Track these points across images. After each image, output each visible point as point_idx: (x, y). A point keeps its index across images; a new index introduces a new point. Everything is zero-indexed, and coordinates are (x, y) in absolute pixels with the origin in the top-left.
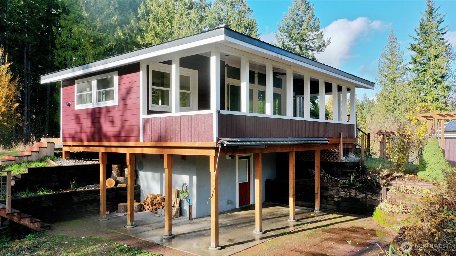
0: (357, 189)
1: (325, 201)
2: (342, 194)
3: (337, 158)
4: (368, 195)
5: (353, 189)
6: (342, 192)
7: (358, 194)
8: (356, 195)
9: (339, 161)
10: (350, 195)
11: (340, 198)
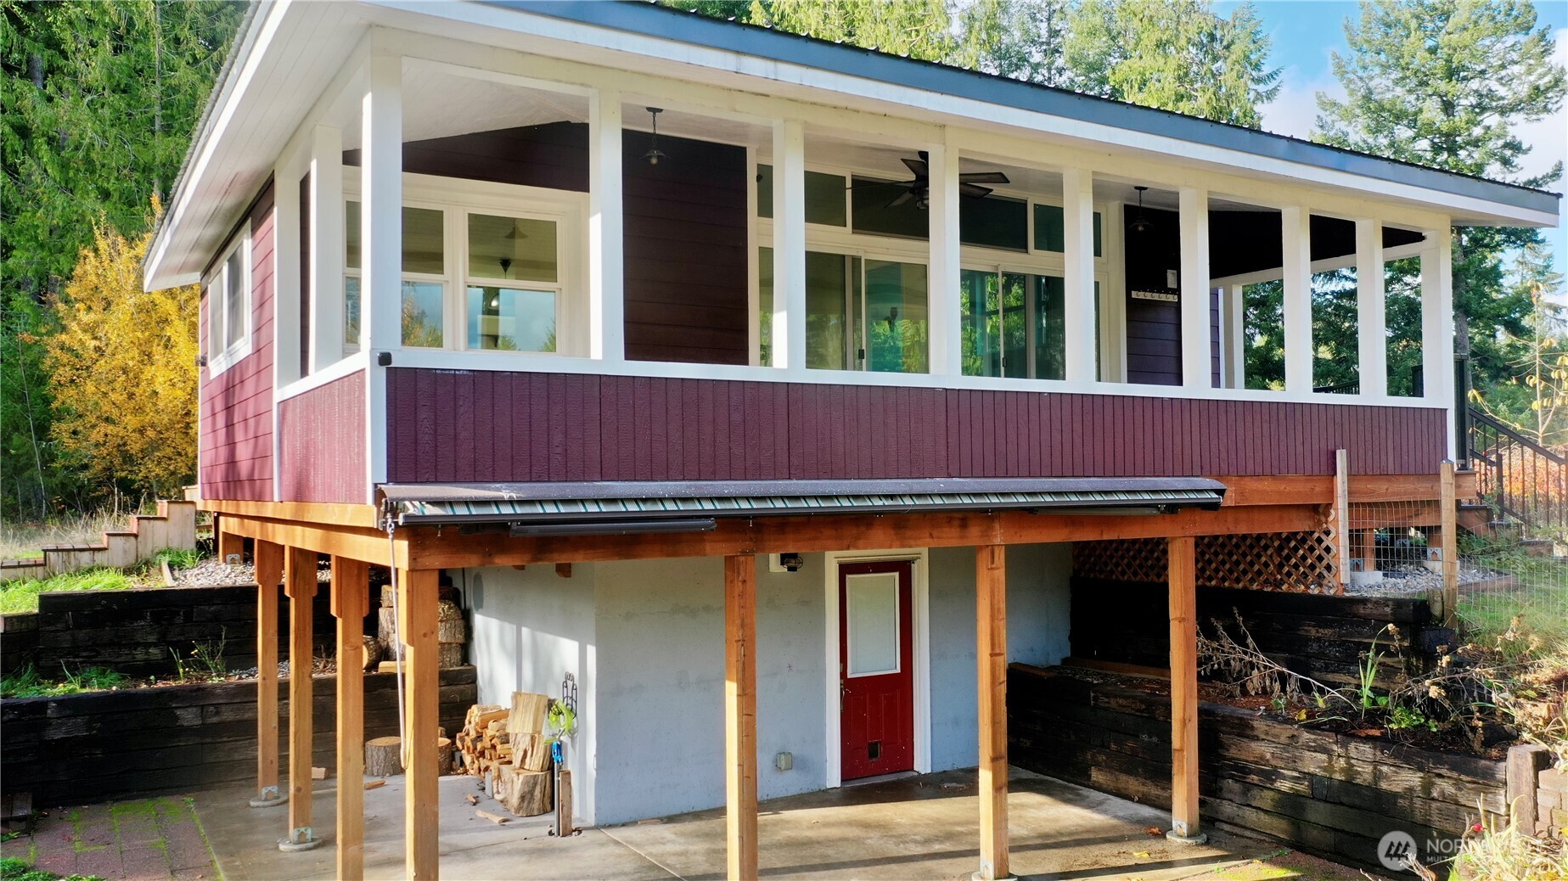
0: (1386, 742)
1: (1236, 787)
2: (1313, 763)
3: (1321, 576)
4: (1438, 781)
5: (1369, 739)
6: (1310, 749)
7: (1385, 769)
8: (1378, 775)
9: (1332, 592)
10: (1349, 770)
11: (1305, 778)
